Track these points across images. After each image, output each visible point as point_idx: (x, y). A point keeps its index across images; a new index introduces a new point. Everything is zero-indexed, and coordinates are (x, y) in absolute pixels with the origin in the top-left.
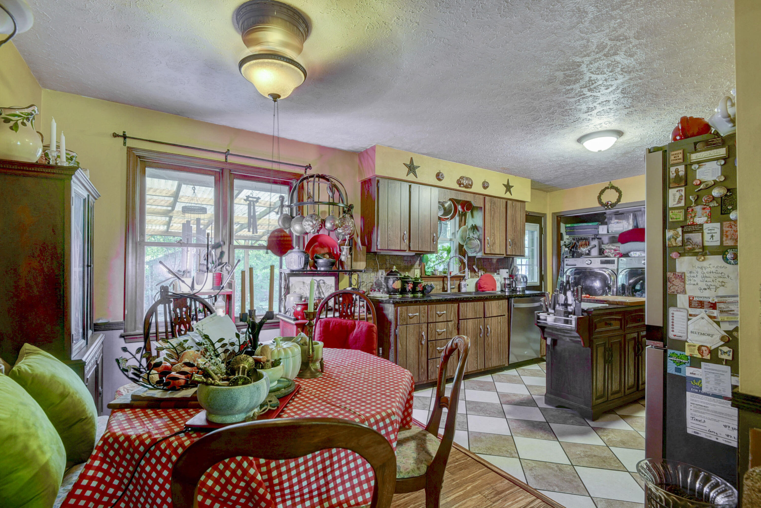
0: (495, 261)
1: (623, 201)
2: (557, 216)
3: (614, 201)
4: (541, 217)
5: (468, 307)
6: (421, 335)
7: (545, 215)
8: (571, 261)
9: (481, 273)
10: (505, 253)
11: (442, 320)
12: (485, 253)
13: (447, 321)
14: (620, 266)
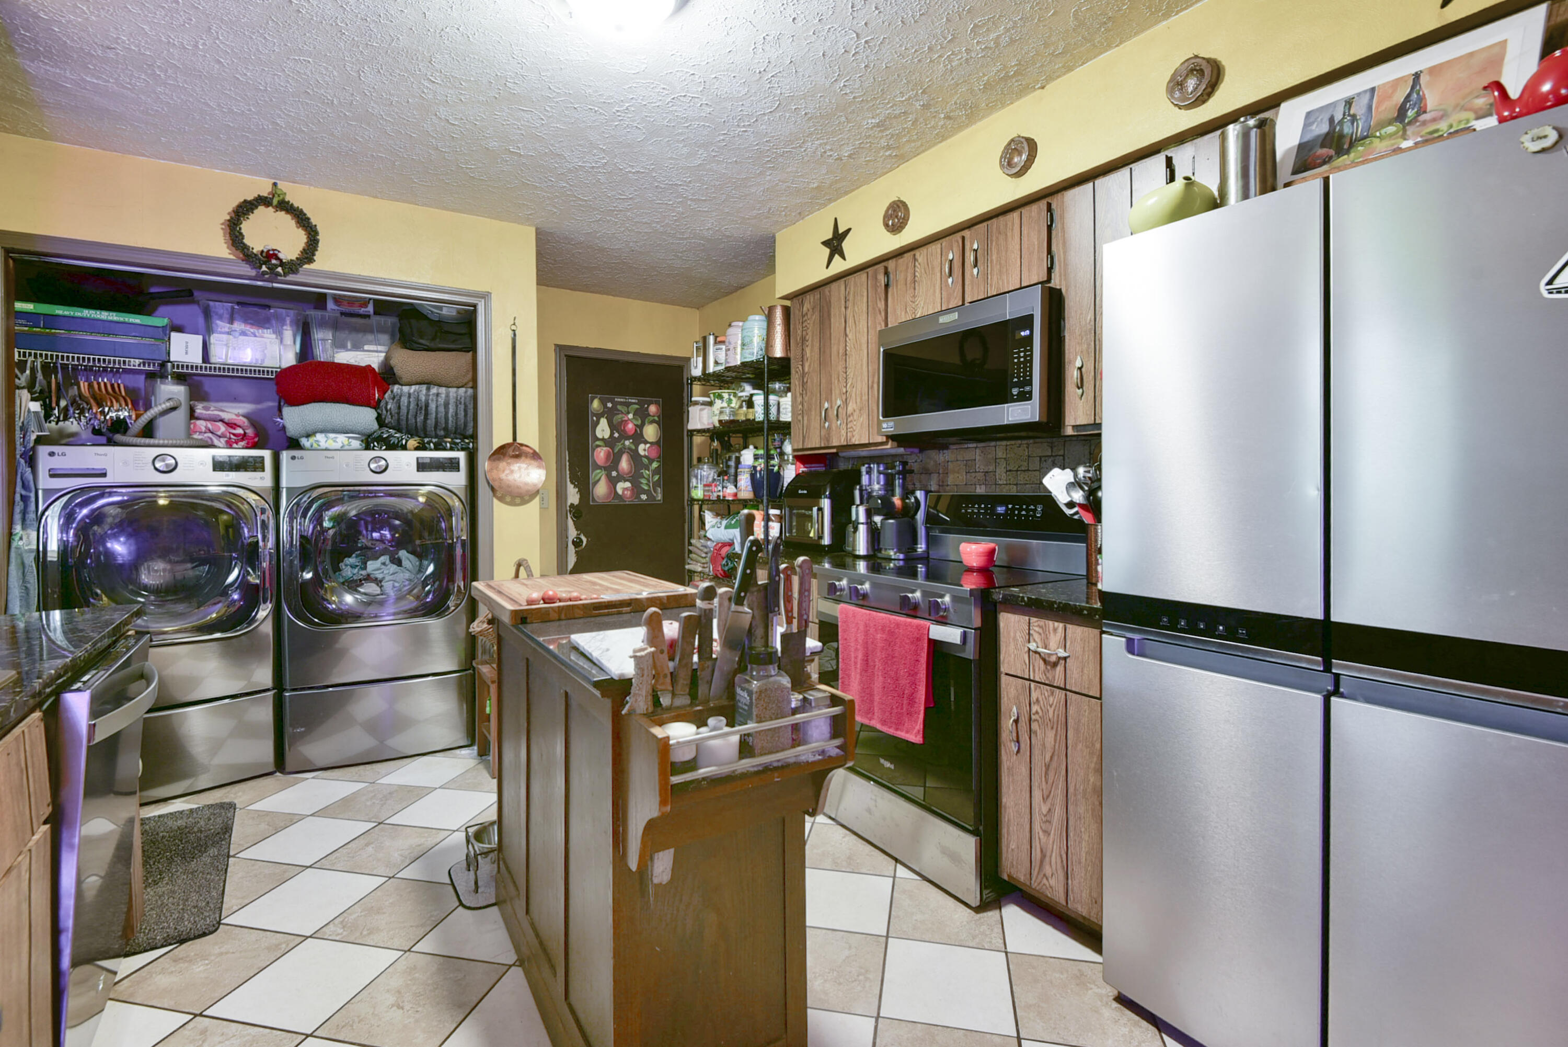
1: (323, 262)
2: (8, 251)
3: (290, 252)
8: (69, 457)
14: (285, 481)
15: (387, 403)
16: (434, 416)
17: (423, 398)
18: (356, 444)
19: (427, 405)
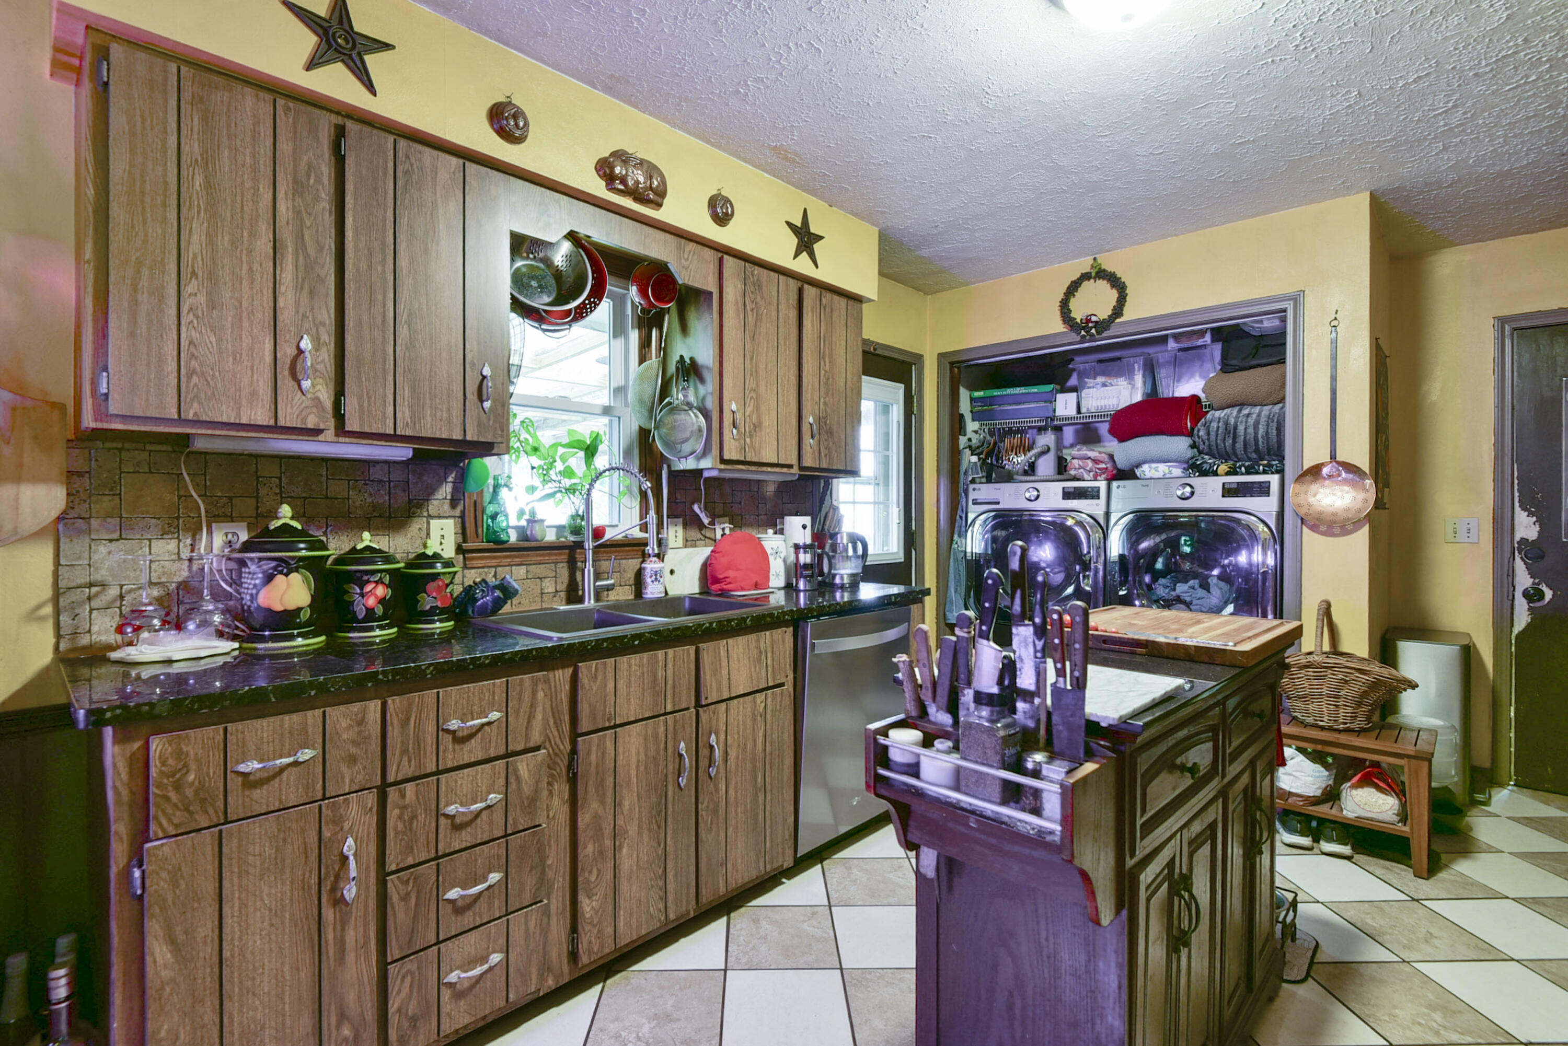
0: (771, 489)
1: (1130, 313)
2: (952, 364)
3: (1104, 313)
4: (910, 365)
5: (623, 675)
6: (331, 859)
7: (919, 358)
8: (984, 491)
9: (722, 529)
10: (794, 461)
11: (480, 756)
12: (723, 461)
13: (508, 755)
14: (1113, 507)
15: (1199, 431)
16: (1242, 438)
17: (1232, 421)
18: (1177, 472)
19: (1235, 428)
